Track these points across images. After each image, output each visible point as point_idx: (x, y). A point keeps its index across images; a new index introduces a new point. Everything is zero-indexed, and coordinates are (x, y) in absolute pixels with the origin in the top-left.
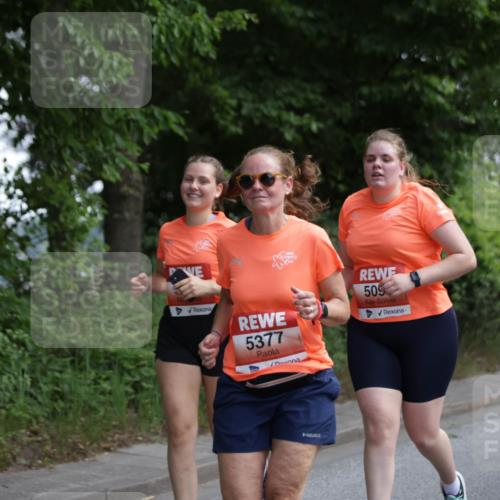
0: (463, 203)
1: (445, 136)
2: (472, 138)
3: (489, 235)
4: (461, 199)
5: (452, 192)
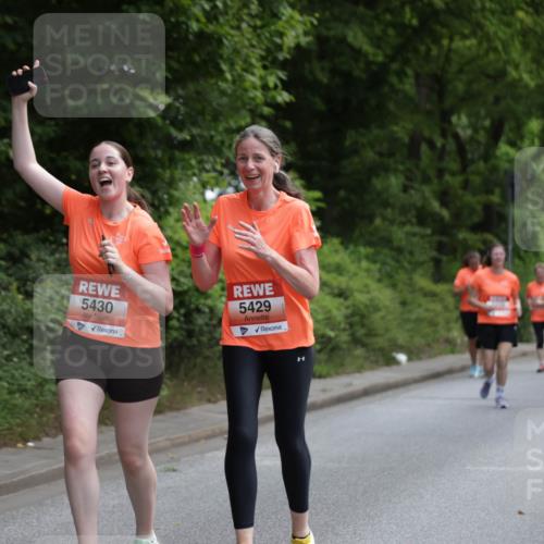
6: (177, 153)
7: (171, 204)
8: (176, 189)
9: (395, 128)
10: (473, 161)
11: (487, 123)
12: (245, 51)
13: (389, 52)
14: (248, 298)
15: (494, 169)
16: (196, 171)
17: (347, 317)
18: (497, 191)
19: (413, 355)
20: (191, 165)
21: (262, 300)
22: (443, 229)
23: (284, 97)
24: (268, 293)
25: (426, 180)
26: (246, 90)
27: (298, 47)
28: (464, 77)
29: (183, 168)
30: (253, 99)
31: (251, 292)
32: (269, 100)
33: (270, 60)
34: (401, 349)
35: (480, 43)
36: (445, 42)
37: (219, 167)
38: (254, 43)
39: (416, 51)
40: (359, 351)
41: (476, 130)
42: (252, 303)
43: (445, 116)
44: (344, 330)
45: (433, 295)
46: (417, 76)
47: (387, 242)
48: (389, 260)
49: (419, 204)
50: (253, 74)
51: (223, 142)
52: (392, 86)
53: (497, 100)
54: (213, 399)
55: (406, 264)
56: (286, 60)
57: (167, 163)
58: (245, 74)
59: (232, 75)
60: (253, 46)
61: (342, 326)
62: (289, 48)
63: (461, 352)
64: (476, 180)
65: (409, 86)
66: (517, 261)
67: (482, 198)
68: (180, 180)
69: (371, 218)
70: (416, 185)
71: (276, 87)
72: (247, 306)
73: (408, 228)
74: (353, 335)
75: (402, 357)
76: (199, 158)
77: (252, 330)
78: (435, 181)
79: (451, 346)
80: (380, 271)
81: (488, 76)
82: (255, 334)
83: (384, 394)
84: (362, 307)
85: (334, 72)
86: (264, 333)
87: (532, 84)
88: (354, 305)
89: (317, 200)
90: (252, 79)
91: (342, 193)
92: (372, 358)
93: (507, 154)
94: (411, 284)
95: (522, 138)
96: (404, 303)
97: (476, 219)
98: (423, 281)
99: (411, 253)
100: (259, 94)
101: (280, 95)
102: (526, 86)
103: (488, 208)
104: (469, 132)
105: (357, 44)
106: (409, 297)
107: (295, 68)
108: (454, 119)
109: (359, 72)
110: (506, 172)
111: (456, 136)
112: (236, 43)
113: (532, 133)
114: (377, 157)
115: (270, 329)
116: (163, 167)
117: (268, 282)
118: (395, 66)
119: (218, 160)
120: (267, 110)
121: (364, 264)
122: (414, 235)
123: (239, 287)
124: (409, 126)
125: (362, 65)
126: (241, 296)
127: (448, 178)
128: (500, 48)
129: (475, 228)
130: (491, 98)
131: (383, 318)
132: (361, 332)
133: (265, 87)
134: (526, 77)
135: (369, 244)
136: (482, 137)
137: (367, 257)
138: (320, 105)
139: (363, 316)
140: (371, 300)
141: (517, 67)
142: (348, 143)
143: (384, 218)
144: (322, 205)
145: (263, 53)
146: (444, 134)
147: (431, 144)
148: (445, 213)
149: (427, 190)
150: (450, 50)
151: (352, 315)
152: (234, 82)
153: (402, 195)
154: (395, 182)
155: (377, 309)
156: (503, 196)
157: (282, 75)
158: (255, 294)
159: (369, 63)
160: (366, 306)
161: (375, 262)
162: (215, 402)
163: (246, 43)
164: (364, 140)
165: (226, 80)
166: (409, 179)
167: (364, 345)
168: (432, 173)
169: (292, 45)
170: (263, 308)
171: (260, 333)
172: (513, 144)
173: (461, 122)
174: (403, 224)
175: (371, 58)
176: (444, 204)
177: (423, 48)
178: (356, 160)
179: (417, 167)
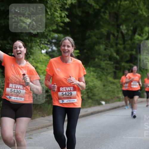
0: (34, 61)
1: (27, 38)
2: (36, 39)
3: (42, 71)
4: (33, 60)
5: (30, 57)
6: (33, 38)
7: (31, 54)
8: (33, 49)
9: (102, 30)
10: (127, 40)
11: (132, 28)
12: (55, 5)
13: (101, 5)
14: (65, 91)
15: (134, 43)
16: (39, 44)
17: (86, 90)
18: (135, 50)
19: (107, 102)
20: (37, 41)
21: (69, 92)
22: (117, 62)
23: (67, 20)
24: (71, 90)
25: (112, 46)
26: (55, 18)
27: (72, 4)
28: (125, 14)
29: (35, 43)
30: (57, 21)
31: (66, 89)
32: (62, 21)
33: (63, 8)
34: (103, 100)
35: (130, 3)
36: (119, 2)
37: (46, 42)
38: (58, 2)
39: (109, 5)
40: (90, 101)
41: (128, 30)
42: (66, 93)
43: (118, 26)
44: (85, 94)
45: (113, 83)
46: (110, 13)
47: (99, 66)
48: (100, 72)
49: (110, 54)
50: (57, 13)
51: (47, 35)
52: (101, 16)
53: (135, 21)
54: (43, 116)
55: (105, 73)
56: (68, 8)
57: (30, 41)
58: (55, 12)
59: (51, 13)
60: (57, 4)
61: (85, 93)
62: (69, 4)
63: (122, 101)
64: (128, 47)
65: (107, 16)
66: (140, 72)
67: (130, 52)
68: (34, 47)
69: (94, 59)
70: (109, 48)
71: (64, 17)
72: (64, 94)
73: (106, 62)
74: (88, 96)
75: (103, 103)
76: (40, 39)
77: (66, 101)
78: (115, 47)
79: (119, 99)
80: (97, 75)
81: (132, 13)
82: (66, 102)
83: (98, 114)
84: (91, 87)
85: (83, 12)
86: (69, 102)
87: (146, 16)
88: (88, 86)
89: (77, 53)
90: (57, 14)
91: (85, 51)
92: (94, 103)
93: (138, 38)
94: (106, 80)
95: (143, 33)
96: (104, 86)
97: (128, 59)
98: (111, 79)
99: (107, 70)
100: (59, 19)
101: (66, 19)
102: (145, 16)
103: (131, 55)
104: (126, 31)
105: (90, 3)
106: (106, 83)
107: (71, 11)
108: (121, 27)
109: (91, 12)
110: (137, 44)
111: (122, 33)
112: (52, 2)
113: (146, 31)
114: (96, 40)
115: (71, 101)
116: (28, 42)
117: (72, 87)
118: (102, 10)
119: (46, 40)
120: (62, 24)
121: (92, 73)
122: (108, 64)
123: (62, 88)
124: (107, 29)
125: (92, 10)
126: (62, 91)
127: (119, 46)
128: (136, 4)
129: (127, 62)
130: (133, 20)
131: (98, 90)
132: (90, 95)
133: (61, 17)
134: (144, 13)
135: (94, 67)
136: (130, 32)
137: (93, 71)
138: (78, 22)
139: (91, 90)
140: (94, 84)
141: (142, 10)
142: (87, 35)
143: (98, 59)
144: (79, 54)
145: (61, 6)
146: (118, 32)
147: (114, 35)
148: (118, 57)
149: (112, 50)
150: (120, 5)
151: (88, 89)
152: (51, 15)
153: (104, 51)
154: (102, 47)
155: (96, 87)
156: (136, 52)
157: (67, 13)
158: (67, 90)
159: (94, 9)
160: (92, 87)
161: (95, 73)
162: (44, 117)
163: (55, 2)
164: (92, 34)
165: (48, 15)
166: (106, 46)
167: (91, 99)
168: (114, 44)
169: (70, 3)
170: (70, 94)
171: (68, 102)
172: (140, 35)
173: (123, 28)
174: (104, 60)
175: (95, 7)
176: (117, 54)
177: (112, 4)
178: (90, 40)
179: (109, 42)
